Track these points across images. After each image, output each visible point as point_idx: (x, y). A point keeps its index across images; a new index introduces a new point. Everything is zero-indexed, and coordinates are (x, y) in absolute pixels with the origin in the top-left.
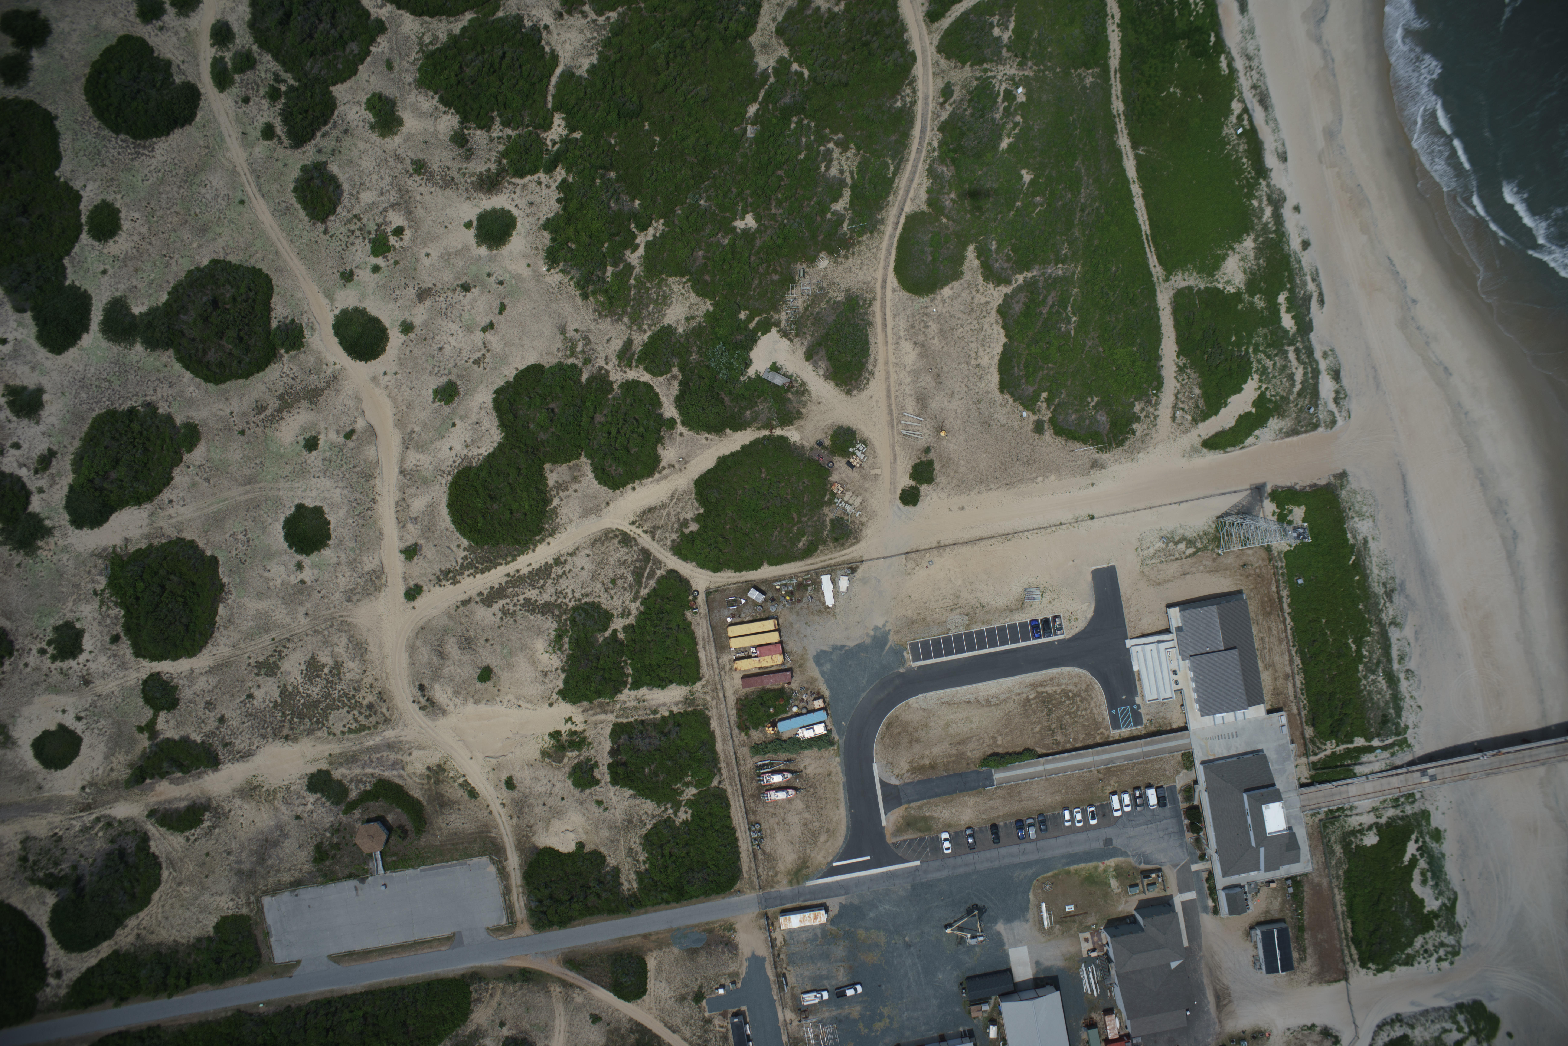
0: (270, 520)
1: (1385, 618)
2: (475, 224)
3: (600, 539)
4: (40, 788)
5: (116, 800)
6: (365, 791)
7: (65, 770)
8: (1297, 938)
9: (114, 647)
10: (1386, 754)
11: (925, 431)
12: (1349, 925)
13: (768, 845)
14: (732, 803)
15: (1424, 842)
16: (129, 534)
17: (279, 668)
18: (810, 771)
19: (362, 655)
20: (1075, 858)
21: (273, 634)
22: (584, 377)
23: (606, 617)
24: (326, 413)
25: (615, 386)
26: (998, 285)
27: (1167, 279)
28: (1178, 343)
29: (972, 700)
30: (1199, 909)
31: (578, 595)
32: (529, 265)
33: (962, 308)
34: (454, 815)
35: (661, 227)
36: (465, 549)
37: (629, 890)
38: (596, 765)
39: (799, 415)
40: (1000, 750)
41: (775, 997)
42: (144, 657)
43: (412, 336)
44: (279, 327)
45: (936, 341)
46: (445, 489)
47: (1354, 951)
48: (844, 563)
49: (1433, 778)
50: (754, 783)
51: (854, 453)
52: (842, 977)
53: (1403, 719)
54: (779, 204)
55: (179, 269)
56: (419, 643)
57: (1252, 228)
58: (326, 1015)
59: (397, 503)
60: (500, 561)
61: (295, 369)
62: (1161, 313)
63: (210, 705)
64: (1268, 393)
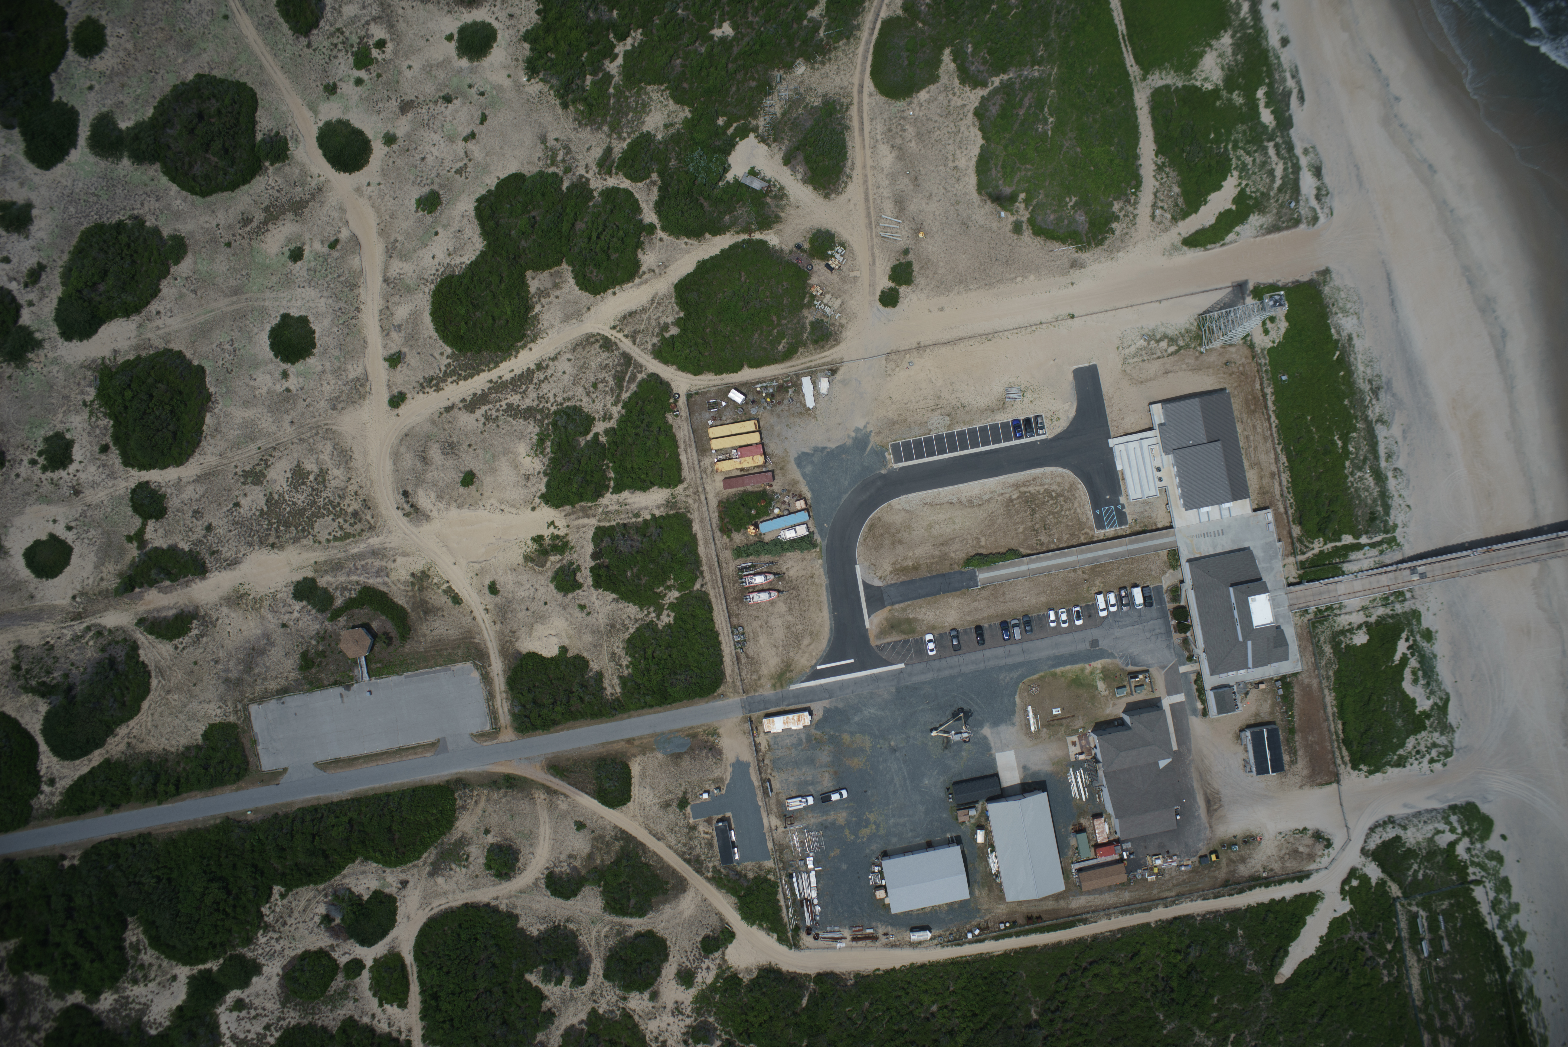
0: (256, 330)
1: (1372, 414)
2: (456, 37)
3: (581, 344)
4: (32, 597)
5: (106, 609)
6: (350, 599)
7: (56, 580)
8: (1287, 740)
9: (103, 457)
10: (1375, 552)
11: (904, 233)
12: (1340, 726)
13: (751, 649)
14: (714, 606)
15: (1415, 641)
16: (118, 346)
17: (265, 476)
18: (792, 573)
19: (346, 463)
20: (1061, 660)
21: (259, 443)
22: (565, 185)
23: (588, 421)
24: (311, 224)
25: (596, 194)
26: (974, 88)
27: (1144, 79)
28: (1157, 141)
29: (955, 500)
30: (1188, 712)
31: (559, 399)
32: (509, 76)
33: (939, 111)
34: (438, 622)
35: (639, 37)
36: (448, 357)
37: (612, 694)
38: (579, 568)
39: (778, 219)
40: (984, 551)
41: (760, 803)
42: (133, 466)
43: (395, 147)
44: (263, 140)
45: (913, 144)
46: (428, 297)
47: (1345, 753)
48: (824, 364)
49: (1423, 576)
50: (737, 586)
51: (832, 256)
52: (827, 782)
53: (1392, 517)
54: (756, 12)
55: (165, 84)
56: (403, 449)
57: (1230, 24)
58: (313, 820)
59: (381, 311)
60: (483, 367)
61: (280, 181)
62: (1138, 112)
63: (197, 514)
64: (1248, 190)
